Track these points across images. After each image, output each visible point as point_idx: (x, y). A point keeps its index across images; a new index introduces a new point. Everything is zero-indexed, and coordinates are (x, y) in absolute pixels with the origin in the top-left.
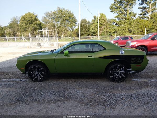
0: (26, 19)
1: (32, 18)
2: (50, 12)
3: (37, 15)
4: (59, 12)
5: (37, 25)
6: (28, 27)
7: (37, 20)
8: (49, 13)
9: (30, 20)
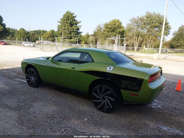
0: (109, 26)
1: (115, 25)
2: (136, 18)
3: (121, 22)
4: (147, 17)
5: (119, 33)
6: (110, 35)
7: (121, 28)
8: (134, 19)
9: (113, 27)
